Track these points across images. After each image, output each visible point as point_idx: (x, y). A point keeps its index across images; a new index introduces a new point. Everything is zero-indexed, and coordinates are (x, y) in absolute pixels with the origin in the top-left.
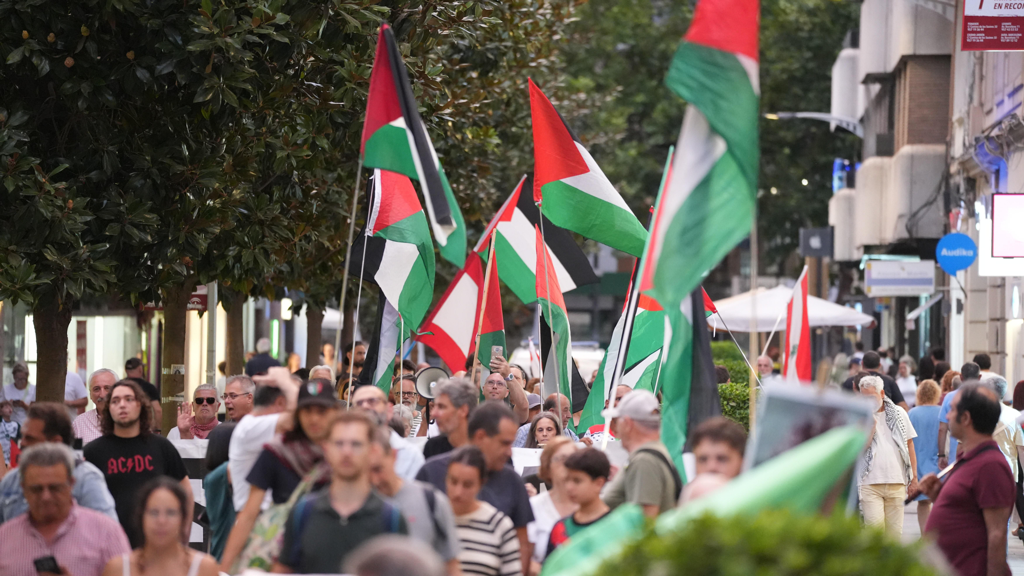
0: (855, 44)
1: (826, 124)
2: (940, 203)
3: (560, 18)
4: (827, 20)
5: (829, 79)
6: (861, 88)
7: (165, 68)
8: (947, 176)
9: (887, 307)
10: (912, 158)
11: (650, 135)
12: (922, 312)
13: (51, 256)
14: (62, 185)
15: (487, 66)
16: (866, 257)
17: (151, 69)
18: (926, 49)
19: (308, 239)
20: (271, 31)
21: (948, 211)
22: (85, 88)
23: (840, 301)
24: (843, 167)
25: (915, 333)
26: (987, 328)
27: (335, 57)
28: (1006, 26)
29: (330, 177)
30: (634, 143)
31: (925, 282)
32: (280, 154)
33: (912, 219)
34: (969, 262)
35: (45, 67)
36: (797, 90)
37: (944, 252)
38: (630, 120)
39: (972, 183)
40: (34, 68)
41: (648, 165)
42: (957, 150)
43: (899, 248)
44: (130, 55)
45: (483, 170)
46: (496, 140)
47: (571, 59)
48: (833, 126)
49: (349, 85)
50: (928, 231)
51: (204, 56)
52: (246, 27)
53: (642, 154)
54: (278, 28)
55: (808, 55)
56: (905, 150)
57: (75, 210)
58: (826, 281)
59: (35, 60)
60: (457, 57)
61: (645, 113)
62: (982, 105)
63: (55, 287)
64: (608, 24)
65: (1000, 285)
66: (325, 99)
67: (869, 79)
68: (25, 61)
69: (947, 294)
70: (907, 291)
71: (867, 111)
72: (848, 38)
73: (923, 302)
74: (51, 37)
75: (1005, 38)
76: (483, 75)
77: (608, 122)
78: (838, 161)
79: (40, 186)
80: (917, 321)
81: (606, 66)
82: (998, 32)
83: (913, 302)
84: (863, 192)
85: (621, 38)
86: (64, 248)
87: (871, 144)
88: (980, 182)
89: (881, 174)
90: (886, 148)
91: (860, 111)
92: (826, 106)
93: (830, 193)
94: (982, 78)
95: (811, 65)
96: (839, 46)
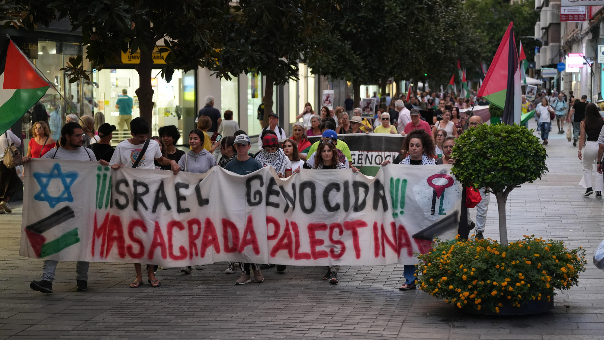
0: (539, 21)
1: (533, 39)
2: (558, 56)
3: (471, 16)
4: (534, 16)
5: (534, 29)
6: (541, 31)
7: (379, 30)
8: (560, 50)
9: (548, 80)
10: (552, 46)
11: (494, 42)
12: (555, 81)
13: (356, 72)
14: (358, 57)
15: (454, 27)
16: (542, 68)
17: (377, 30)
18: (554, 22)
19: (412, 67)
20: (402, 21)
21: (560, 58)
22: (363, 35)
23: (537, 79)
24: (538, 48)
25: (553, 85)
26: (568, 84)
27: (418, 26)
28: (570, 16)
29: (418, 53)
30: (491, 44)
31: (555, 74)
32: (406, 48)
33: (552, 60)
34: (564, 69)
35: (355, 31)
36: (527, 31)
37: (559, 67)
38: (490, 39)
39: (565, 51)
40: (352, 32)
41: (494, 49)
42: (562, 44)
43: (550, 66)
44: (372, 28)
45: (453, 51)
46: (456, 44)
47: (475, 26)
48: (535, 39)
49: (421, 32)
50: (556, 62)
51: (388, 27)
52: (397, 20)
53: (493, 47)
54: (404, 20)
55: (529, 23)
56: (551, 44)
57: (361, 62)
58: (534, 75)
59: (352, 30)
60: (447, 26)
61: (493, 37)
62: (567, 34)
63: (357, 79)
64: (484, 18)
65: (571, 74)
66: (415, 36)
67: (543, 28)
68: (351, 30)
69: (560, 76)
70: (551, 76)
71: (542, 36)
72: (538, 19)
73: (555, 78)
74: (356, 25)
75: (570, 19)
76: (453, 29)
77: (485, 40)
78: (536, 47)
79: (353, 57)
80: (554, 83)
81: (484, 27)
82: (568, 17)
83: (553, 78)
84: (541, 54)
85: (487, 21)
86: (359, 70)
87: (543, 43)
88: (567, 51)
89: (545, 50)
90: (547, 44)
91: (541, 36)
92: (534, 35)
93: (534, 54)
94: (567, 28)
95: (530, 26)
96: (536, 21)
